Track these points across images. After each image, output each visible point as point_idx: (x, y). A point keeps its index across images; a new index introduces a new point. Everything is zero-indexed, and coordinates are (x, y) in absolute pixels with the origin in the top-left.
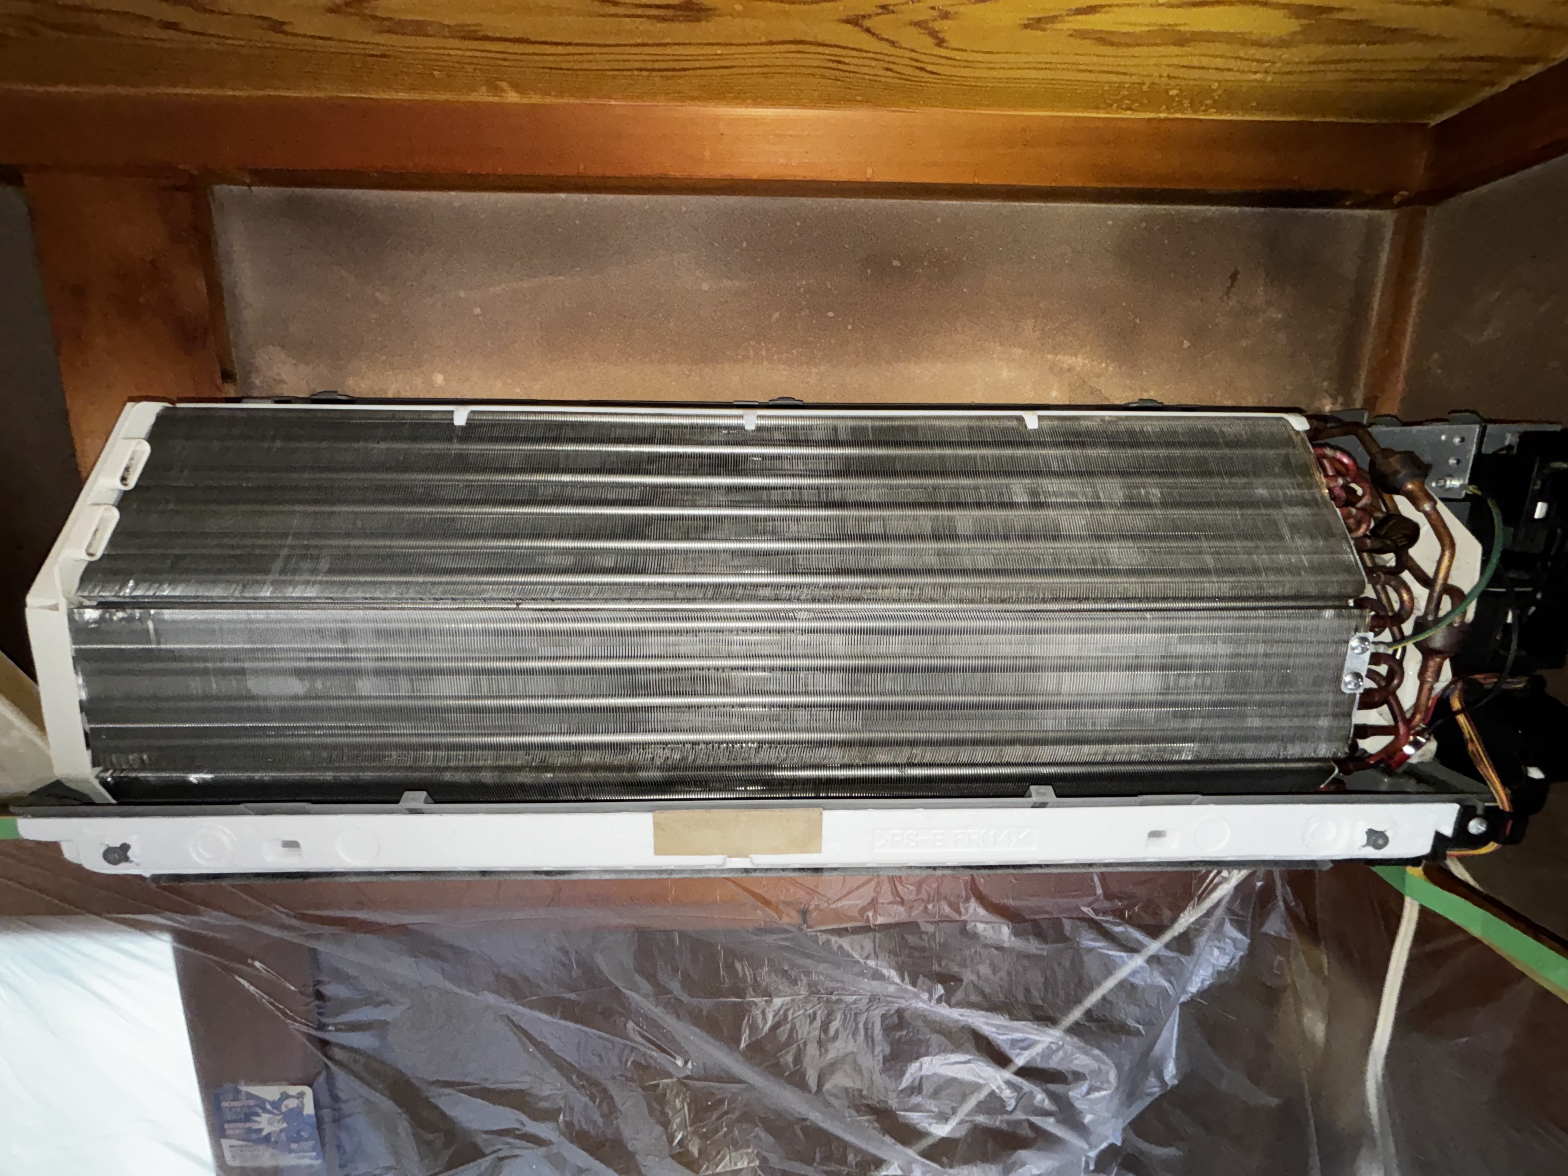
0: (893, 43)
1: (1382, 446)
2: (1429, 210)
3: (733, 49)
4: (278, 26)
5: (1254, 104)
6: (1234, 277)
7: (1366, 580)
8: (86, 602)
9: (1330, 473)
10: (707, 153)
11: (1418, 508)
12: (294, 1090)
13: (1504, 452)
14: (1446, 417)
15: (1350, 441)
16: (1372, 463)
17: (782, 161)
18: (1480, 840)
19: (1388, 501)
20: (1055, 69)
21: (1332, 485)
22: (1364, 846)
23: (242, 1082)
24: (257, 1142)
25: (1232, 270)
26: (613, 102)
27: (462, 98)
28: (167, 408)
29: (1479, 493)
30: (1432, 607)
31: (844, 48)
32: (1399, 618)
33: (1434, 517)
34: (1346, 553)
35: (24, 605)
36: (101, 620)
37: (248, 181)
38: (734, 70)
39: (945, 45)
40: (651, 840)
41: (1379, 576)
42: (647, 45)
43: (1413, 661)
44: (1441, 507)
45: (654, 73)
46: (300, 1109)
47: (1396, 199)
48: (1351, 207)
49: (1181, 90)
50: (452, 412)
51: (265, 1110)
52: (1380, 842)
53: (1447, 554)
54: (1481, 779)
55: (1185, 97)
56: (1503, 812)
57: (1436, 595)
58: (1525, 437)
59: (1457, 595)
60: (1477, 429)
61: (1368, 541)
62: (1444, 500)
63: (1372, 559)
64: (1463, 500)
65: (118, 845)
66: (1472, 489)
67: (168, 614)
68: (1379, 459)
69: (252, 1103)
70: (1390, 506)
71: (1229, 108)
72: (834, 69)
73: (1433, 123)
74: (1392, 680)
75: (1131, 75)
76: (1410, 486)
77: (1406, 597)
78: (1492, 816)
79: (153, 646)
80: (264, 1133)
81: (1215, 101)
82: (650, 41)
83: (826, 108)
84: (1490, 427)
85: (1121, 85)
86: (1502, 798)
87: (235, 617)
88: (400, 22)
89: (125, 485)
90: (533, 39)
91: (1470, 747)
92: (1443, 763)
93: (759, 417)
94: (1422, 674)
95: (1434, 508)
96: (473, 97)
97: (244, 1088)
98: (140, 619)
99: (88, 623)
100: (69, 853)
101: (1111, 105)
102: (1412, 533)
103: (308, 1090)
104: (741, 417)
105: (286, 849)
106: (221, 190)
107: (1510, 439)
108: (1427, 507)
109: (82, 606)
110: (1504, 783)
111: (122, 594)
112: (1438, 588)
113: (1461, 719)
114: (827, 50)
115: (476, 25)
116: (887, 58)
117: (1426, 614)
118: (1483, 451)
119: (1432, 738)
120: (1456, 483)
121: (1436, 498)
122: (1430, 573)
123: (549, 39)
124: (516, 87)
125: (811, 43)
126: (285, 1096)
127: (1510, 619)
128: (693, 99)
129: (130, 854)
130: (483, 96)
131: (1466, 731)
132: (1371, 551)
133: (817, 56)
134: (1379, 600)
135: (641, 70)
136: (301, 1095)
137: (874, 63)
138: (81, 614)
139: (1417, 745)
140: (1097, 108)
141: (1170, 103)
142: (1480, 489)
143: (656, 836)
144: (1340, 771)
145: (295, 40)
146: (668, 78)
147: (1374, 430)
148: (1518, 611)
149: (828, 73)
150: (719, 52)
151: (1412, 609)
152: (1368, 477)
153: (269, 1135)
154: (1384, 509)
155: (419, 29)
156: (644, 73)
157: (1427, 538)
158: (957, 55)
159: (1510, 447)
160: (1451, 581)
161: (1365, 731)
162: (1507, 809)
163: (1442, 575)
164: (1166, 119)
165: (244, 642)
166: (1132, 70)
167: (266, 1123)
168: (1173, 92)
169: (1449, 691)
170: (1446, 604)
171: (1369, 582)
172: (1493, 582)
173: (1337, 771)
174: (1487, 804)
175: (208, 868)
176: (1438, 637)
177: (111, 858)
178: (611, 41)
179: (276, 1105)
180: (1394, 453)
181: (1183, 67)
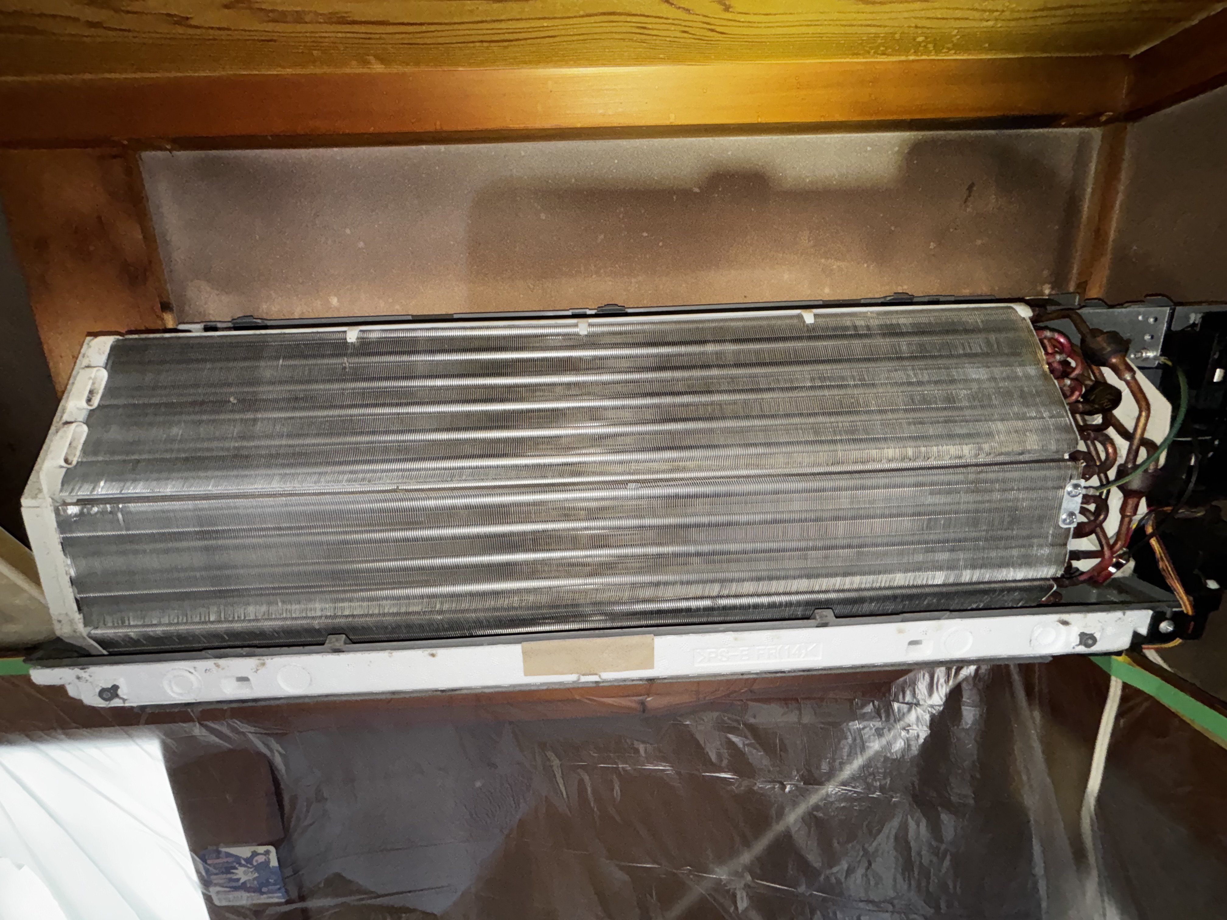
0: (688, 10)
1: (1091, 327)
2: (1129, 126)
3: (557, 22)
4: (183, 21)
5: (987, 45)
6: (970, 188)
7: (1079, 438)
8: (69, 501)
9: (1050, 350)
10: (539, 108)
11: (1120, 377)
12: (261, 849)
13: (1189, 329)
14: (1142, 298)
15: (1066, 324)
16: (1083, 341)
17: (601, 111)
18: (1169, 637)
19: (1096, 372)
20: (821, 25)
21: (1051, 361)
22: (1078, 645)
23: (222, 845)
24: (236, 889)
25: (970, 183)
26: (461, 69)
27: (339, 71)
28: (118, 340)
29: (1170, 363)
30: (1131, 457)
31: (648, 16)
32: (1105, 467)
33: (1133, 384)
34: (1063, 417)
35: (19, 505)
36: (81, 514)
37: (168, 147)
38: (558, 39)
39: (730, 10)
40: (521, 665)
41: (1089, 434)
42: (486, 21)
43: (1116, 499)
44: (1140, 376)
45: (492, 44)
46: (267, 862)
47: (1103, 118)
48: (1064, 126)
49: (926, 38)
50: (345, 332)
51: (241, 865)
52: (1090, 642)
53: (1144, 414)
54: (1169, 589)
55: (930, 43)
56: (1187, 615)
57: (1134, 447)
58: (1207, 318)
59: (1150, 445)
60: (1168, 310)
61: (1080, 406)
62: (1140, 368)
63: (1084, 420)
64: (1157, 368)
65: (110, 686)
66: (1163, 359)
67: (132, 506)
68: (1089, 338)
69: (230, 860)
70: (1097, 374)
71: (967, 50)
72: (640, 34)
73: (1132, 55)
74: (1099, 515)
75: (885, 26)
76: (1114, 360)
77: (1110, 450)
78: (1178, 618)
79: (124, 532)
80: (242, 881)
81: (954, 45)
82: (489, 19)
83: (635, 65)
84: (1178, 309)
85: (877, 36)
86: (1186, 605)
87: (185, 507)
88: (283, 13)
89: (91, 405)
90: (391, 21)
91: (1161, 565)
92: (1140, 577)
93: (590, 325)
94: (1123, 510)
95: (1134, 378)
96: (348, 70)
97: (224, 850)
98: (111, 512)
99: (70, 516)
100: (72, 692)
101: (869, 52)
102: (1116, 398)
103: (272, 849)
104: (576, 326)
105: (240, 683)
106: (147, 155)
107: (1194, 318)
108: (1128, 377)
109: (65, 504)
110: (1187, 592)
111: (95, 493)
112: (1136, 441)
113: (1153, 542)
114: (634, 19)
115: (346, 13)
116: (684, 23)
117: (1126, 462)
118: (1173, 328)
119: (1131, 559)
120: (1151, 354)
121: (1135, 369)
122: (1130, 428)
123: (406, 21)
124: (382, 60)
125: (620, 14)
126: (255, 854)
127: (1192, 462)
128: (525, 63)
129: (120, 692)
130: (354, 69)
131: (1158, 552)
132: (1083, 413)
133: (626, 24)
134: (1089, 452)
135: (482, 42)
136: (267, 853)
137: (673, 28)
138: (65, 511)
139: (1118, 566)
140: (857, 54)
141: (917, 48)
142: (1169, 359)
143: (525, 661)
144: (1057, 586)
145: (198, 31)
146: (506, 47)
147: (1084, 311)
148: (1200, 456)
149: (636, 37)
150: (545, 24)
151: (1115, 460)
152: (1079, 351)
153: (244, 883)
154: (1093, 378)
155: (299, 18)
156: (485, 44)
157: (1128, 400)
158: (742, 18)
159: (1194, 325)
160: (1147, 435)
161: (1077, 555)
162: (1190, 613)
163: (1139, 431)
164: (913, 61)
165: (194, 526)
166: (887, 23)
167: (242, 874)
168: (920, 39)
169: (1144, 522)
170: (1143, 453)
171: (1081, 439)
172: (1180, 434)
173: (1055, 588)
174: (1174, 609)
175: (179, 700)
176: (1136, 481)
177: (104, 696)
178: (456, 20)
179: (249, 860)
180: (1101, 332)
181: (928, 18)
